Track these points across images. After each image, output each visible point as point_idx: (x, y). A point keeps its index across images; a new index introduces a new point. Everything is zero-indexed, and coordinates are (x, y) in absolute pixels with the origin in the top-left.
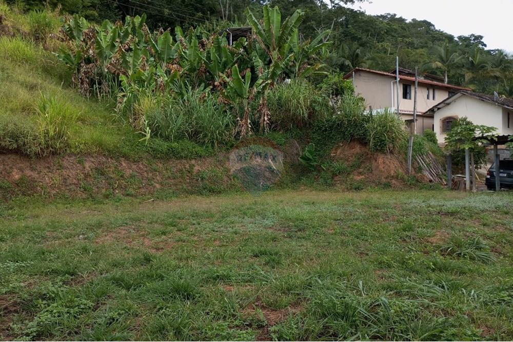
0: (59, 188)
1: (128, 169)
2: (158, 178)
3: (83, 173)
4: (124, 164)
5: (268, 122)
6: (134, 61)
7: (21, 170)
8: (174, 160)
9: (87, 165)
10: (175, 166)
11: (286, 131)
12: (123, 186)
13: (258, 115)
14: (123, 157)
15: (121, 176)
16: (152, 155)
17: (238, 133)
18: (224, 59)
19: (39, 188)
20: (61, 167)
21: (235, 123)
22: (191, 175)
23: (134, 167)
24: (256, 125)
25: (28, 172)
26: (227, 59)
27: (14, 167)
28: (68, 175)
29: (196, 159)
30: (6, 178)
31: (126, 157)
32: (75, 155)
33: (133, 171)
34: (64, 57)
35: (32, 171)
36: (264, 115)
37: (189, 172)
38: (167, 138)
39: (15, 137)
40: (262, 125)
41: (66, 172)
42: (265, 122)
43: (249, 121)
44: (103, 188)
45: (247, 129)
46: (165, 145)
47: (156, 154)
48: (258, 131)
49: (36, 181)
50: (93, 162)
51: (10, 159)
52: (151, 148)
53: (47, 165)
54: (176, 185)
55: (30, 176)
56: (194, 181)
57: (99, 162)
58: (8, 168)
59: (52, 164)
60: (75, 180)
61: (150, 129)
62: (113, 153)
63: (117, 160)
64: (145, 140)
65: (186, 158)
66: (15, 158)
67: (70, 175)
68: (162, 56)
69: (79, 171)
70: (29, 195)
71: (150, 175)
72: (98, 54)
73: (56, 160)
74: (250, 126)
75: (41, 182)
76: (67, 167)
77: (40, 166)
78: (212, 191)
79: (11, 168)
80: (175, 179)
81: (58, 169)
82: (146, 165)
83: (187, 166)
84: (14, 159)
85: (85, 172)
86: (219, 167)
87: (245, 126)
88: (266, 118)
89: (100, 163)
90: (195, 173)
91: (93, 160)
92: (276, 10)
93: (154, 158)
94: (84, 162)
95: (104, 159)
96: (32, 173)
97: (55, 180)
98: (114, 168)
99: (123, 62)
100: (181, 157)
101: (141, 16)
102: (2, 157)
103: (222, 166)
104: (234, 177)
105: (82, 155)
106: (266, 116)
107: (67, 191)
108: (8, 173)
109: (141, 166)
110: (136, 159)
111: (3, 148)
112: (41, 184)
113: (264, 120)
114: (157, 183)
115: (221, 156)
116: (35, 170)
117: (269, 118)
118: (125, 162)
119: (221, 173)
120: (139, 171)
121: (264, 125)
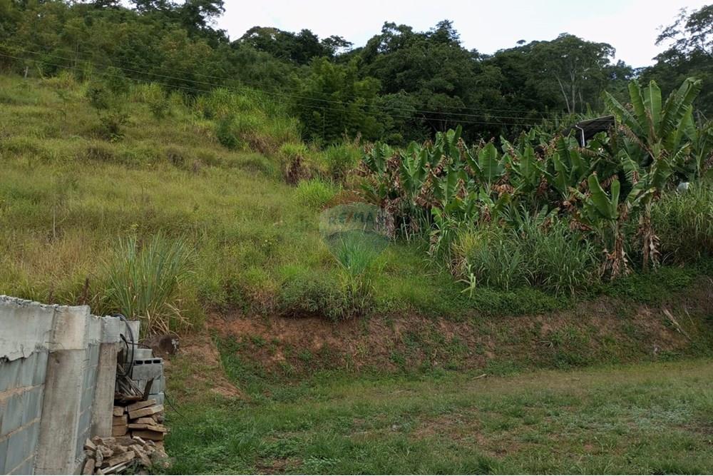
0: (366, 359)
1: (448, 332)
2: (490, 343)
3: (393, 339)
4: (443, 326)
5: (657, 251)
6: (448, 187)
7: (323, 337)
8: (512, 317)
9: (397, 328)
10: (513, 325)
11: (691, 264)
12: (443, 356)
13: (638, 242)
14: (441, 315)
15: (441, 342)
16: (479, 312)
17: (608, 273)
18: (574, 168)
19: (343, 360)
20: (366, 331)
21: (601, 258)
22: (538, 338)
23: (457, 328)
24: (636, 259)
25: (331, 340)
26: (580, 167)
27: (315, 334)
28: (375, 342)
29: (543, 314)
30: (308, 347)
31: (445, 315)
32: (382, 315)
33: (455, 335)
34: (366, 194)
35: (334, 337)
36: (649, 241)
37: (535, 334)
38: (499, 287)
39: (316, 297)
40: (646, 257)
41: (372, 338)
42: (651, 253)
43: (623, 253)
44: (418, 359)
45: (622, 266)
46: (497, 297)
47: (485, 310)
48: (640, 266)
49: (339, 351)
50: (403, 324)
51: (311, 323)
52: (477, 301)
53: (351, 330)
54: (516, 353)
55: (332, 344)
56: (543, 347)
57: (412, 323)
58: (309, 335)
59: (356, 328)
60: (383, 349)
61: (475, 275)
62: (427, 311)
63: (434, 319)
64: (469, 291)
65: (529, 313)
67: (378, 341)
68: (485, 176)
69: (387, 336)
70: (332, 369)
71: (479, 339)
72: (405, 185)
73: (361, 322)
74: (626, 260)
75: (345, 351)
76: (374, 332)
77: (344, 332)
78: (574, 363)
79: (312, 334)
80: (514, 344)
81: (363, 335)
82: (473, 325)
83: (531, 325)
84: (314, 323)
85: (394, 337)
86: (581, 325)
87: (618, 262)
88: (652, 246)
89: (413, 325)
90: (543, 336)
91: (404, 321)
92: (653, 86)
93: (483, 315)
94: (393, 324)
95: (418, 320)
96: (334, 341)
97: (360, 349)
98: (430, 332)
99: (435, 191)
100: (522, 313)
101: (455, 130)
102: (303, 322)
103: (586, 324)
104: (607, 341)
105: (390, 316)
106: (652, 243)
107: (375, 363)
108: (310, 341)
109: (466, 327)
110: (459, 318)
111: (304, 311)
112: (345, 354)
113: (649, 249)
114: (490, 351)
115: (582, 308)
116: (338, 336)
117: (657, 246)
118: (444, 323)
119: (585, 334)
120: (464, 334)
121: (649, 256)
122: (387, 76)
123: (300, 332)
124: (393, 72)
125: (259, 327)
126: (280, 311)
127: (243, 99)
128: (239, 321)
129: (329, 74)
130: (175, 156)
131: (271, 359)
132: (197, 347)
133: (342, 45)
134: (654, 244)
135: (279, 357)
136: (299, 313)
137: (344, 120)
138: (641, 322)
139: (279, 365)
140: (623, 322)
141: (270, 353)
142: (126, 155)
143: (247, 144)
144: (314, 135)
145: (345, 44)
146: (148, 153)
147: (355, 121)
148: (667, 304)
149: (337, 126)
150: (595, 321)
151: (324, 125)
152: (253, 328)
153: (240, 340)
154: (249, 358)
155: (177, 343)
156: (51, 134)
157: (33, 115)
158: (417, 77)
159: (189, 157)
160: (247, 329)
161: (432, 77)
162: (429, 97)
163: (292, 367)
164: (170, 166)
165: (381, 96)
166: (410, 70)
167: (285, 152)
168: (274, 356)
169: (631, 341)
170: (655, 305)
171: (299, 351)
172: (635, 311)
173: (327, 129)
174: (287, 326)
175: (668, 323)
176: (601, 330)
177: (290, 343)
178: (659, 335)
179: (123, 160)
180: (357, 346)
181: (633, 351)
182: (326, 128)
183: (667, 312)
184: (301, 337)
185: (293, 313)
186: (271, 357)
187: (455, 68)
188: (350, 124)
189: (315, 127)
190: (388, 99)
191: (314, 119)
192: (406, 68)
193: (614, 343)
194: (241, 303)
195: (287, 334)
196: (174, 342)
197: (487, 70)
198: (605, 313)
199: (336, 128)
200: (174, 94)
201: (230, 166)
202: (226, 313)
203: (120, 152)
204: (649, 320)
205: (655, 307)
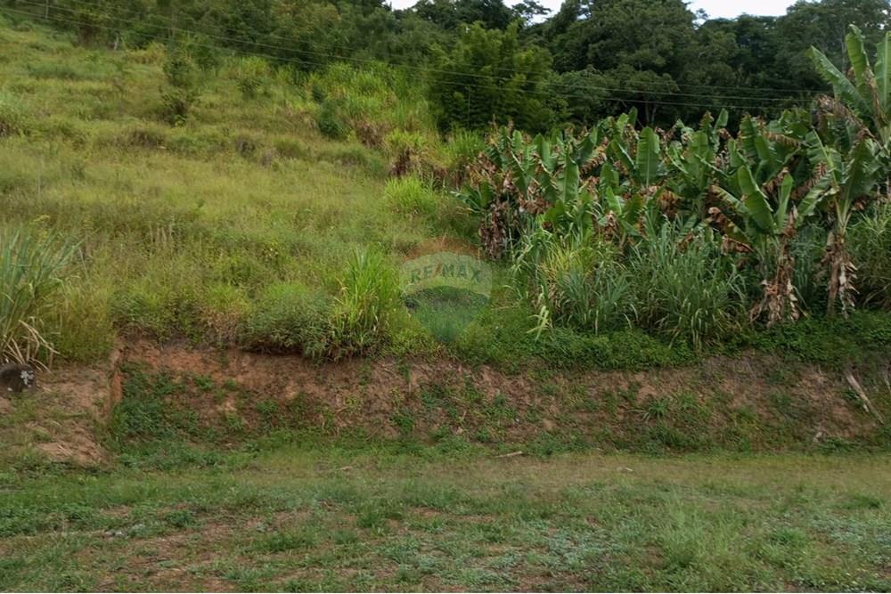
0: (354, 419)
1: (490, 385)
2: (553, 408)
4: (487, 378)
5: (852, 287)
7: (301, 382)
8: (596, 373)
9: (414, 377)
10: (597, 383)
12: (474, 422)
13: (823, 273)
14: (487, 363)
15: (478, 401)
16: (546, 362)
17: (764, 316)
19: (321, 416)
20: (367, 380)
21: (755, 294)
22: (631, 405)
23: (507, 383)
24: (815, 298)
25: (311, 388)
27: (290, 378)
28: (376, 395)
29: (646, 371)
30: (275, 396)
31: (491, 362)
32: (396, 358)
33: (501, 392)
34: (470, 197)
35: (317, 385)
36: (839, 272)
37: (625, 398)
39: (292, 325)
40: (833, 295)
41: (373, 388)
42: (841, 289)
43: (790, 287)
44: (435, 423)
45: (787, 306)
46: (576, 342)
47: (558, 361)
48: (824, 309)
49: (319, 404)
50: (425, 372)
51: (286, 364)
52: (547, 346)
53: (344, 375)
54: (590, 425)
55: (312, 394)
56: (636, 418)
57: (438, 371)
58: (281, 378)
59: (354, 374)
60: (385, 405)
61: (547, 309)
62: (470, 356)
63: (476, 370)
64: (536, 332)
65: (621, 368)
66: (294, 361)
67: (380, 394)
68: (641, 175)
69: (396, 387)
70: (300, 427)
71: (538, 401)
73: (362, 366)
74: (793, 298)
75: (328, 405)
76: (378, 382)
77: (333, 377)
78: (674, 445)
79: (287, 379)
80: (589, 411)
81: (361, 384)
82: (532, 380)
83: (624, 386)
84: (293, 363)
85: (406, 390)
86: (704, 389)
87: (782, 300)
88: (843, 279)
89: (439, 374)
90: (640, 402)
91: (428, 368)
93: (551, 367)
94: (410, 370)
95: (450, 368)
96: (316, 389)
97: (351, 403)
98: (464, 385)
99: (546, 191)
100: (611, 367)
102: (276, 361)
103: (713, 389)
104: (741, 416)
105: (407, 359)
106: (843, 274)
107: (366, 424)
108: (281, 388)
109: (522, 383)
110: (512, 369)
111: (277, 345)
112: (327, 408)
113: (839, 281)
114: (549, 419)
115: (711, 365)
116: (322, 383)
117: (852, 279)
118: (490, 374)
119: (707, 405)
120: (516, 392)
121: (838, 295)
122: (578, 49)
123: (269, 374)
124: (586, 43)
125: (210, 363)
126: (243, 344)
127: (368, 77)
128: (182, 353)
129: (480, 43)
130: (245, 144)
131: (216, 408)
132: (72, 384)
133: (538, 13)
134: (847, 276)
135: (229, 407)
136: (270, 348)
137: (495, 104)
138: (804, 392)
139: (225, 419)
140: (774, 390)
141: (216, 401)
142: (181, 141)
143: (353, 132)
144: (454, 123)
145: (541, 10)
146: (212, 139)
147: (509, 105)
148: (854, 368)
149: (485, 111)
150: (729, 386)
151: (469, 111)
152: (201, 364)
153: (177, 380)
154: (182, 404)
155: (31, 377)
156: (101, 114)
157: (91, 91)
158: (618, 49)
159: (263, 146)
160: (191, 365)
161: (638, 48)
162: (628, 75)
163: (244, 421)
164: (234, 155)
165: (560, 74)
166: (609, 41)
167: (392, 142)
168: (220, 404)
169: (781, 418)
170: (834, 367)
171: (260, 402)
172: (799, 375)
173: (474, 116)
174: (252, 364)
175: (851, 396)
176: (736, 400)
177: (251, 387)
178: (830, 414)
179: (176, 148)
180: (346, 399)
181: (779, 434)
182: (472, 114)
183: (852, 380)
184: (270, 382)
185: (261, 348)
186: (217, 406)
187: (672, 37)
188: (503, 109)
189: (458, 113)
190: (568, 78)
191: (455, 103)
192: (604, 37)
193: (750, 419)
194: (188, 329)
195: (249, 375)
196: (24, 375)
197: (717, 38)
198: (748, 375)
199: (485, 115)
200: (281, 70)
201: (319, 159)
202: (165, 342)
203: (174, 137)
204: (820, 389)
205: (834, 371)
